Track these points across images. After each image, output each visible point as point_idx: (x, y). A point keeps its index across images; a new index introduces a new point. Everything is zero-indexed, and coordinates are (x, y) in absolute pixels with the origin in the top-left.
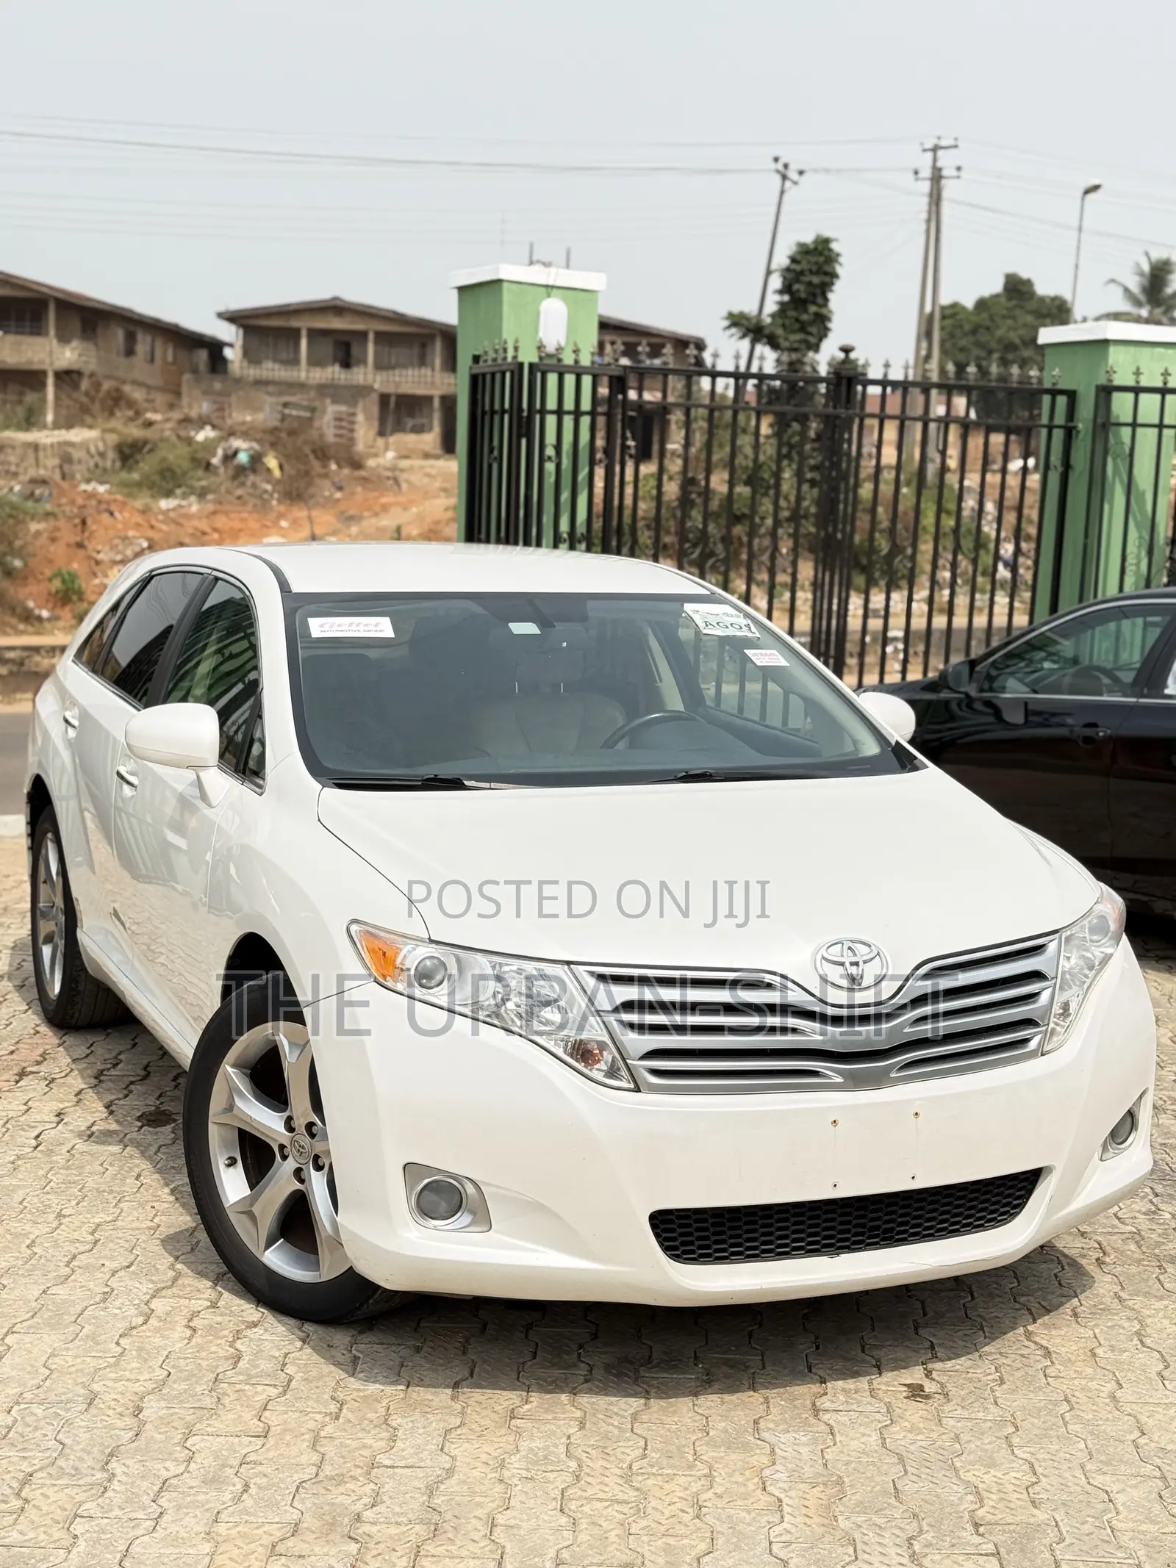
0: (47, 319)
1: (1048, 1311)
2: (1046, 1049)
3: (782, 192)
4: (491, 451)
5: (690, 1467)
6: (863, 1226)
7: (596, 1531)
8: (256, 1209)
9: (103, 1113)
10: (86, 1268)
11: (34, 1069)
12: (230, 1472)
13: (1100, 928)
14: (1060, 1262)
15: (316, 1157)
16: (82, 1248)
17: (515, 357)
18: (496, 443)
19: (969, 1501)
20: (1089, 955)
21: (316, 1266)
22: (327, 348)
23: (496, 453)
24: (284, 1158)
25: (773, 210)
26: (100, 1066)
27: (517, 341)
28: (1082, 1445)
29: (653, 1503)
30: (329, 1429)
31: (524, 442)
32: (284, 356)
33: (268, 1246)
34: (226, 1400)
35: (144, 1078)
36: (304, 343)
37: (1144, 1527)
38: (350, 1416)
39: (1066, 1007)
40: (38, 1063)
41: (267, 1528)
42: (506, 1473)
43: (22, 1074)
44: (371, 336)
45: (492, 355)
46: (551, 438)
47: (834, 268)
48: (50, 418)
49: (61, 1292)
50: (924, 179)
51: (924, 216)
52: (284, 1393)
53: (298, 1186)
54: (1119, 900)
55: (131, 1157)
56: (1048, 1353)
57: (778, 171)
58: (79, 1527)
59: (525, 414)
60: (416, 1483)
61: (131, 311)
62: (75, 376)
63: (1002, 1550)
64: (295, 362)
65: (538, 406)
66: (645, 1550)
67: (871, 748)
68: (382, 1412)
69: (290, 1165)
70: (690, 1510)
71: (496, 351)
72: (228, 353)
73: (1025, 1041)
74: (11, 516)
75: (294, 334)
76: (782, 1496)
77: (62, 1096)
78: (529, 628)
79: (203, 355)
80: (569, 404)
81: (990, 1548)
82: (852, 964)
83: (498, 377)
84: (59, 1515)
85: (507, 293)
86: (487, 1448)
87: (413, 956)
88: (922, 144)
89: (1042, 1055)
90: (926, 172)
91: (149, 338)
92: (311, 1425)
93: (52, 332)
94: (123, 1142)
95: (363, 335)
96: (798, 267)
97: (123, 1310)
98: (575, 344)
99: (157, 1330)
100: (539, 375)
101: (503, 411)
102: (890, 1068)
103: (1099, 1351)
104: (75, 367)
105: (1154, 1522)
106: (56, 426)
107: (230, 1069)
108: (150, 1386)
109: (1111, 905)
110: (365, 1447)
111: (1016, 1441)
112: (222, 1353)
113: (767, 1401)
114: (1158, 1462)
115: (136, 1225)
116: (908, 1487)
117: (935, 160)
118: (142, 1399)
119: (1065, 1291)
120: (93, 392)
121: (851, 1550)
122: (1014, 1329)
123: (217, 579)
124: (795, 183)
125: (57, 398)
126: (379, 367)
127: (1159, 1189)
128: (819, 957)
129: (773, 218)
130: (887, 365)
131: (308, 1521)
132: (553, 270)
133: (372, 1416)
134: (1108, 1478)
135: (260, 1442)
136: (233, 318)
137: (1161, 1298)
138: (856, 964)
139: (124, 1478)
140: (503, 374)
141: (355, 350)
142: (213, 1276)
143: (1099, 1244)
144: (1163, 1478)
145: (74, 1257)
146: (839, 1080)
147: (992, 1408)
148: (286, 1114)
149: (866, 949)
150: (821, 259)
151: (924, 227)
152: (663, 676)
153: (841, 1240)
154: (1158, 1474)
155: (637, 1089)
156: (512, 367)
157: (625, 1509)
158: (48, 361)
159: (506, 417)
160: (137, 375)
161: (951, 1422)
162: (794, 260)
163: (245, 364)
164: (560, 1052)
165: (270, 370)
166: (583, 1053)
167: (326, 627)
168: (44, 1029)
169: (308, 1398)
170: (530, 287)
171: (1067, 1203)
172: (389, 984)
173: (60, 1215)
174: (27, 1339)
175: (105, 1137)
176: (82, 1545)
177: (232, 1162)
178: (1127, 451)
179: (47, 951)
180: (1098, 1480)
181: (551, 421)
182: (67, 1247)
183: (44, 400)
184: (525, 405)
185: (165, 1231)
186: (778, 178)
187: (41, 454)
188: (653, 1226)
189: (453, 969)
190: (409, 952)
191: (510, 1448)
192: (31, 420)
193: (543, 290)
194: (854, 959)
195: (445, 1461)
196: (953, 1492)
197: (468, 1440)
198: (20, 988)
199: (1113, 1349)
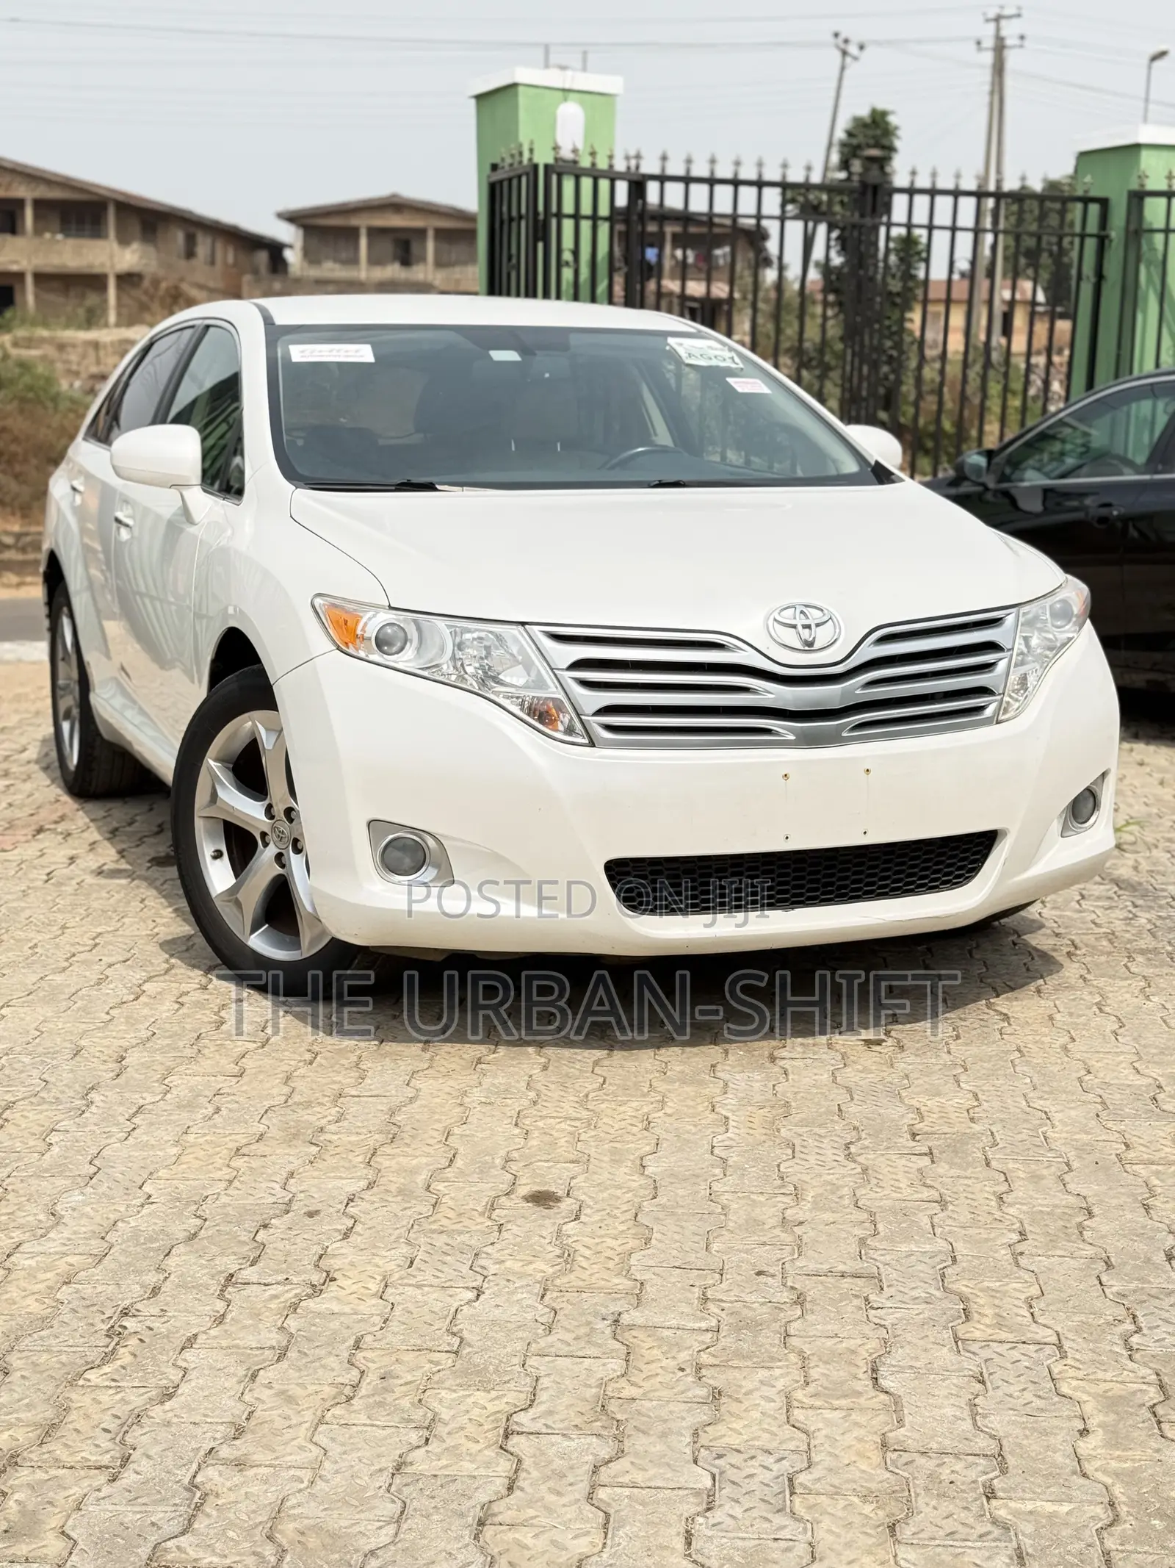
0: (106, 224)
1: (1012, 989)
2: (1001, 718)
3: (843, 68)
4: (510, 259)
5: (644, 1095)
6: (817, 881)
7: (547, 1138)
8: (240, 896)
9: (116, 857)
10: (84, 962)
11: (53, 826)
12: (202, 1100)
13: (1063, 614)
14: (1030, 954)
15: (296, 841)
16: (81, 949)
17: (530, 159)
18: (514, 251)
19: (910, 1118)
20: (1051, 636)
21: (297, 945)
22: (387, 246)
23: (514, 261)
24: (266, 845)
25: (834, 84)
26: (115, 824)
27: (532, 143)
28: (1028, 1080)
29: (605, 1120)
30: (302, 1071)
31: (540, 246)
32: (344, 255)
33: (253, 931)
34: (206, 1051)
35: (158, 833)
36: (363, 242)
37: (1077, 1137)
38: (323, 1062)
39: (1024, 680)
40: (56, 822)
41: (233, 1137)
42: (466, 1100)
43: (40, 830)
44: (431, 234)
45: (509, 161)
46: (568, 242)
47: (892, 143)
48: (112, 317)
49: (59, 978)
50: (986, 49)
51: (987, 88)
52: (263, 1046)
53: (279, 870)
54: (1084, 589)
55: (138, 887)
56: (1006, 1018)
57: (837, 47)
58: (54, 1138)
59: (541, 217)
60: (380, 1107)
61: (190, 213)
62: (135, 279)
63: (935, 1151)
64: (354, 261)
65: (554, 209)
66: (592, 1151)
67: (851, 467)
68: (355, 1059)
69: (272, 850)
70: (640, 1125)
71: (512, 156)
72: (289, 255)
73: (980, 709)
74: (70, 410)
75: (352, 233)
76: (729, 1114)
77: (77, 846)
78: (511, 356)
79: (262, 257)
80: (586, 209)
81: (925, 1150)
82: (805, 627)
83: (515, 182)
84: (37, 1130)
85: (523, 97)
86: (451, 1083)
87: (372, 624)
88: (984, 14)
89: (998, 722)
90: (989, 42)
91: (209, 240)
92: (286, 1068)
93: (112, 232)
94: (131, 875)
95: (421, 233)
96: (854, 141)
97: (117, 990)
98: (592, 147)
99: (146, 1004)
100: (554, 178)
101: (520, 217)
102: (842, 727)
103: (1058, 1017)
104: (136, 269)
105: (1087, 1133)
106: (118, 325)
107: (212, 763)
108: (134, 1042)
109: (1076, 592)
110: (335, 1082)
111: (963, 1078)
112: (206, 1020)
113: (726, 1052)
114: (1101, 1092)
115: (137, 933)
116: (852, 1109)
117: (998, 29)
118: (126, 1051)
119: (1030, 974)
120: (151, 290)
121: (790, 1152)
122: (975, 1001)
123: (208, 327)
124: (856, 58)
125: (119, 298)
126: (439, 264)
127: (1140, 902)
128: (771, 622)
129: (832, 94)
130: (914, 173)
131: (274, 1132)
132: (569, 73)
133: (344, 1061)
134: (1048, 1103)
135: (235, 1080)
136: (292, 218)
137: (1126, 979)
138: (809, 627)
139: (101, 1104)
140: (519, 177)
141: (415, 248)
142: (205, 967)
143: (1073, 942)
144: (1103, 1103)
145: (74, 955)
146: (792, 737)
147: (945, 1056)
148: (267, 802)
149: (820, 613)
150: (878, 132)
151: (986, 99)
152: (658, 431)
153: (795, 895)
154: (1099, 1100)
155: (592, 744)
156: (528, 170)
157: (577, 1123)
158: (108, 264)
159: (523, 224)
160: (199, 277)
161: (903, 1065)
162: (850, 134)
163: (306, 265)
164: (516, 710)
165: (330, 269)
166: (541, 715)
167: (307, 353)
168: (66, 798)
169: (284, 1050)
170: (547, 92)
171: (1025, 870)
172: (351, 650)
173: (64, 927)
174: (21, 1010)
175: (115, 873)
176: (55, 1150)
177: (218, 855)
178: (1160, 256)
179: (66, 726)
180: (1038, 1104)
181: (568, 225)
182: (68, 947)
183: (105, 301)
184: (541, 208)
185: (162, 937)
186: (838, 54)
187: (102, 353)
188: (610, 878)
189: (412, 633)
190: (370, 619)
191: (475, 1083)
192: (93, 319)
193: (560, 94)
194: (807, 622)
195: (410, 1092)
196: (894, 1111)
197: (434, 1078)
198: (46, 769)
199: (1071, 1014)
